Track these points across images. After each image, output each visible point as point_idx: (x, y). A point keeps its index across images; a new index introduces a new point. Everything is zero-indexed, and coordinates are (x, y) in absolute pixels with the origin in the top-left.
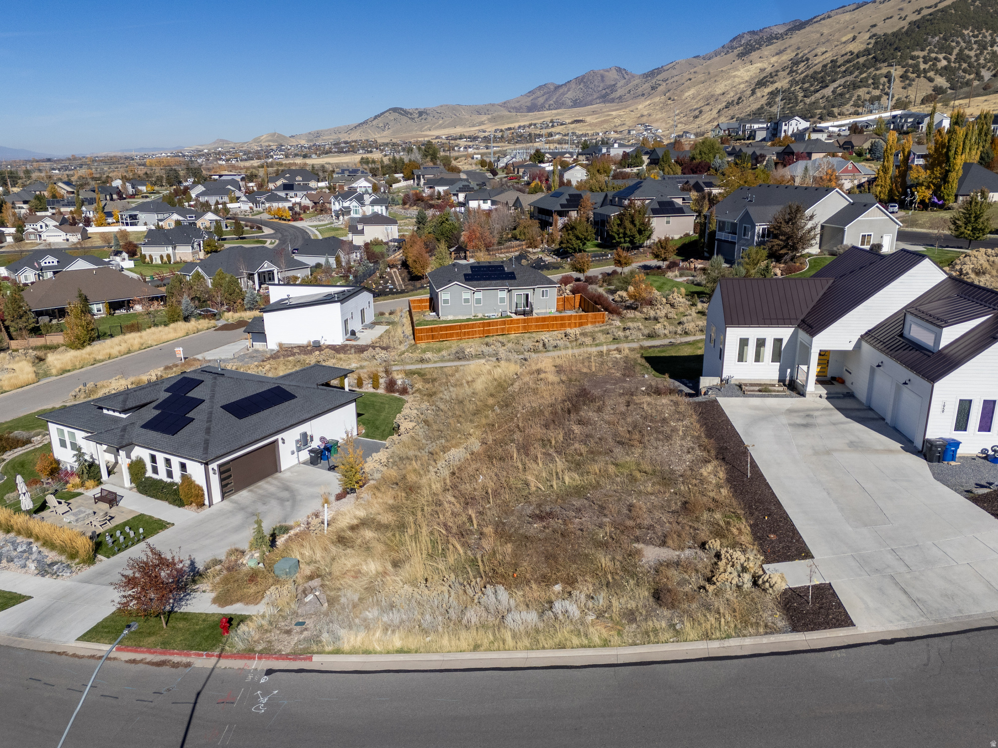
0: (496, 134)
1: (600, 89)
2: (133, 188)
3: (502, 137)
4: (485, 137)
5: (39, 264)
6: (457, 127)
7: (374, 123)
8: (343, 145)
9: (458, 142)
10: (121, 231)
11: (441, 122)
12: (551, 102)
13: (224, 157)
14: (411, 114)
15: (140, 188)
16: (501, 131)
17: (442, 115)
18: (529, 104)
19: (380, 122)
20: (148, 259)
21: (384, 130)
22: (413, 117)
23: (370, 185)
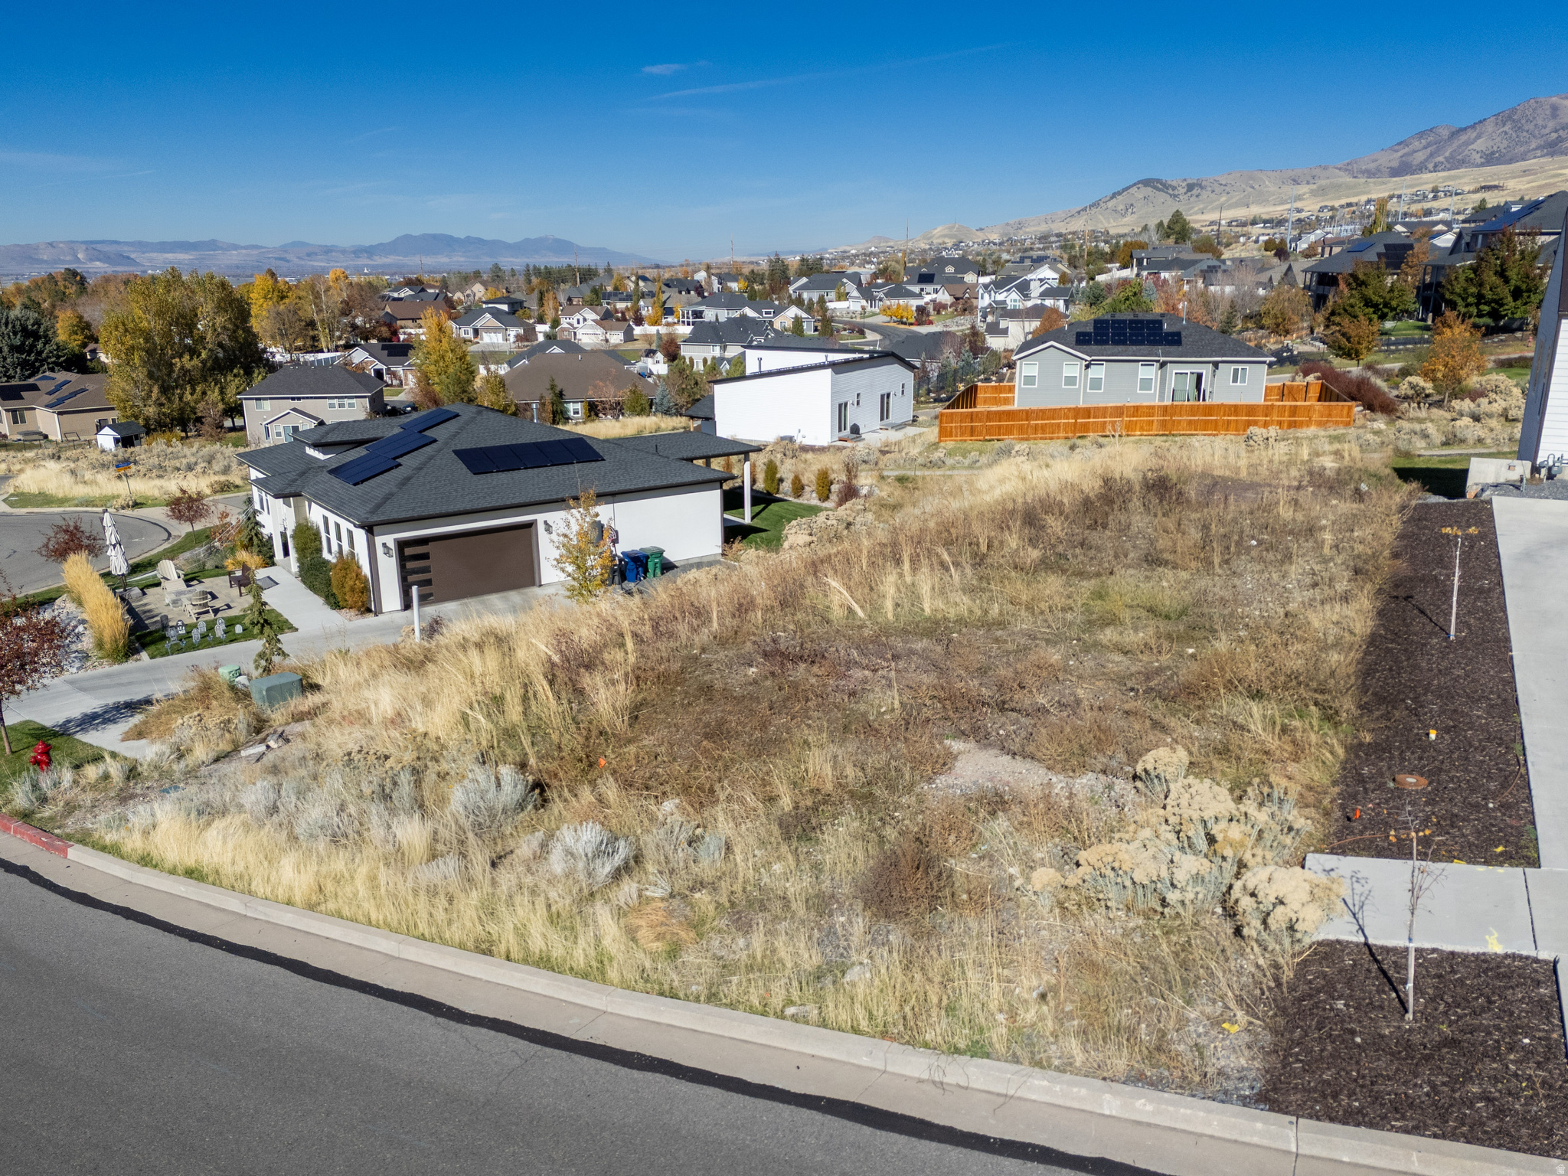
0: (1321, 215)
1: (1547, 131)
2: (720, 284)
3: (1332, 218)
4: (1299, 220)
6: (1251, 206)
7: (1110, 204)
9: (1249, 228)
11: (1223, 199)
12: (1441, 159)
14: (1174, 188)
15: (729, 284)
16: (1333, 209)
17: (1227, 189)
18: (1395, 164)
19: (1119, 203)
21: (1123, 216)
22: (1176, 192)
23: (1057, 276)
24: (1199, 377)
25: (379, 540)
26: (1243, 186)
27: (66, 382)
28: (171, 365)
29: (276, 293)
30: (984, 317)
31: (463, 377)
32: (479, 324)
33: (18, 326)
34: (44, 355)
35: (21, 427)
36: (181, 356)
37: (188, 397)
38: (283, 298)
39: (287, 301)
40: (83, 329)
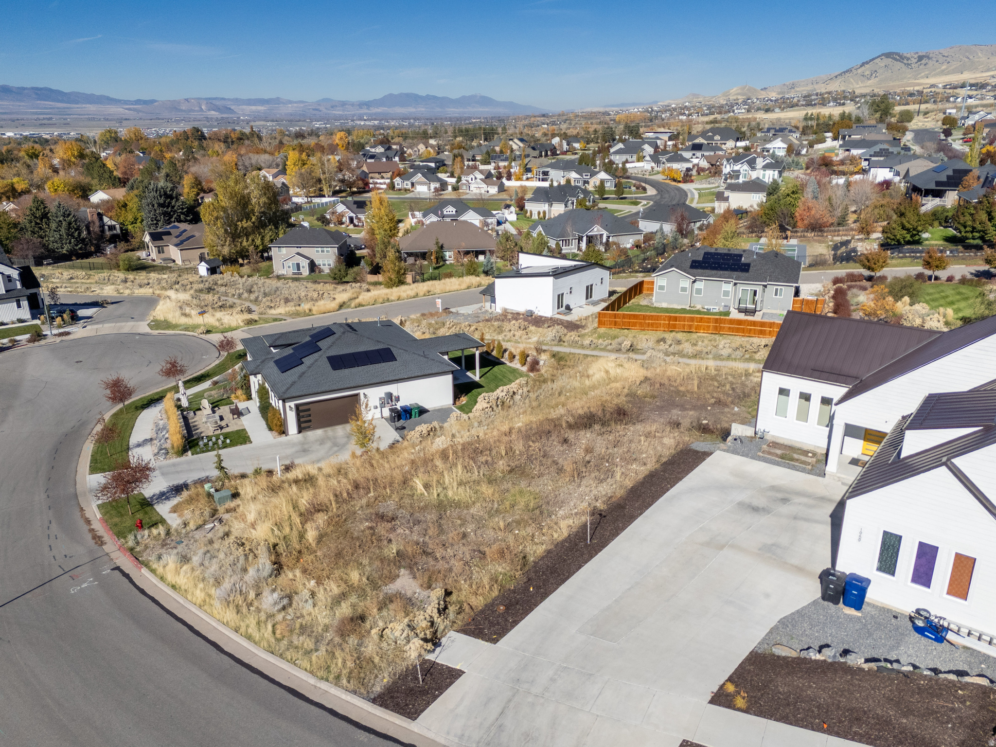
2: (568, 145)
5: (442, 212)
6: (965, 73)
7: (860, 71)
8: (813, 97)
10: (522, 187)
11: (943, 67)
13: (687, 112)
14: (908, 59)
15: (573, 144)
17: (948, 59)
19: (867, 70)
20: (528, 214)
21: (868, 79)
22: (909, 62)
23: (786, 146)
24: (755, 293)
25: (287, 405)
26: (961, 57)
27: (185, 231)
28: (236, 225)
29: (300, 162)
30: (726, 179)
31: (386, 240)
32: (414, 179)
33: (162, 193)
34: (175, 208)
35: (162, 256)
36: (241, 221)
37: (245, 243)
38: (304, 164)
39: (306, 166)
40: (197, 185)
